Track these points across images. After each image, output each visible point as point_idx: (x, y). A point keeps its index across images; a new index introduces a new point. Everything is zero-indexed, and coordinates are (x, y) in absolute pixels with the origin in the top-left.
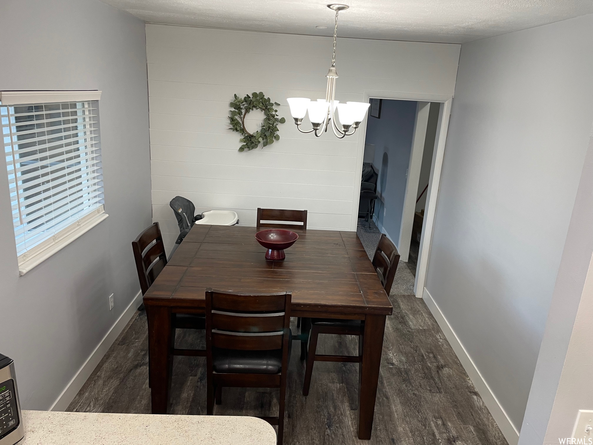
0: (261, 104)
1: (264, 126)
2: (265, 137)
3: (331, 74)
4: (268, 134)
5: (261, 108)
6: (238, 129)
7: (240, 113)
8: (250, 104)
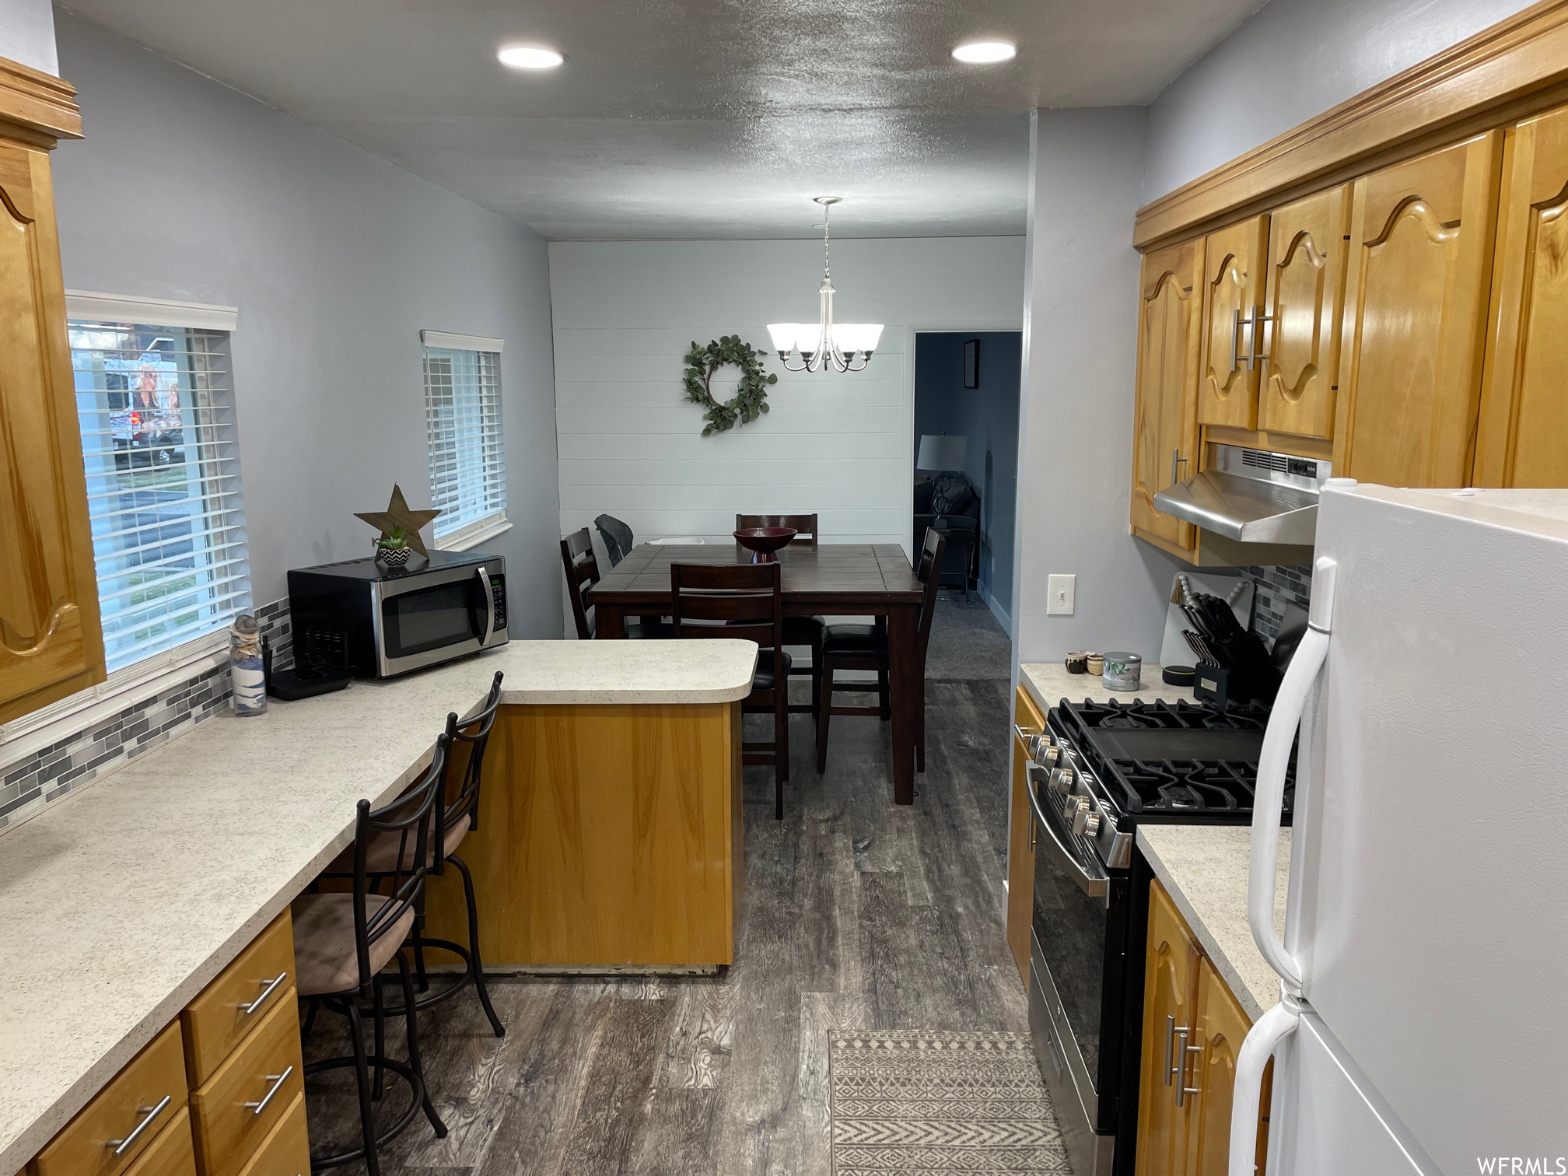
0: (735, 354)
1: (742, 390)
2: (744, 407)
3: (824, 287)
4: (749, 402)
5: (736, 361)
6: (700, 397)
7: (702, 372)
8: (718, 355)
